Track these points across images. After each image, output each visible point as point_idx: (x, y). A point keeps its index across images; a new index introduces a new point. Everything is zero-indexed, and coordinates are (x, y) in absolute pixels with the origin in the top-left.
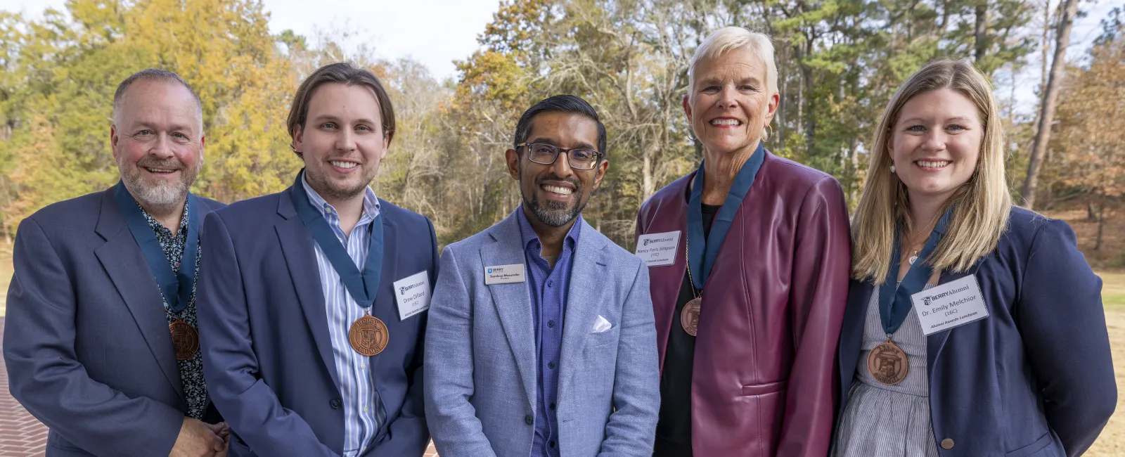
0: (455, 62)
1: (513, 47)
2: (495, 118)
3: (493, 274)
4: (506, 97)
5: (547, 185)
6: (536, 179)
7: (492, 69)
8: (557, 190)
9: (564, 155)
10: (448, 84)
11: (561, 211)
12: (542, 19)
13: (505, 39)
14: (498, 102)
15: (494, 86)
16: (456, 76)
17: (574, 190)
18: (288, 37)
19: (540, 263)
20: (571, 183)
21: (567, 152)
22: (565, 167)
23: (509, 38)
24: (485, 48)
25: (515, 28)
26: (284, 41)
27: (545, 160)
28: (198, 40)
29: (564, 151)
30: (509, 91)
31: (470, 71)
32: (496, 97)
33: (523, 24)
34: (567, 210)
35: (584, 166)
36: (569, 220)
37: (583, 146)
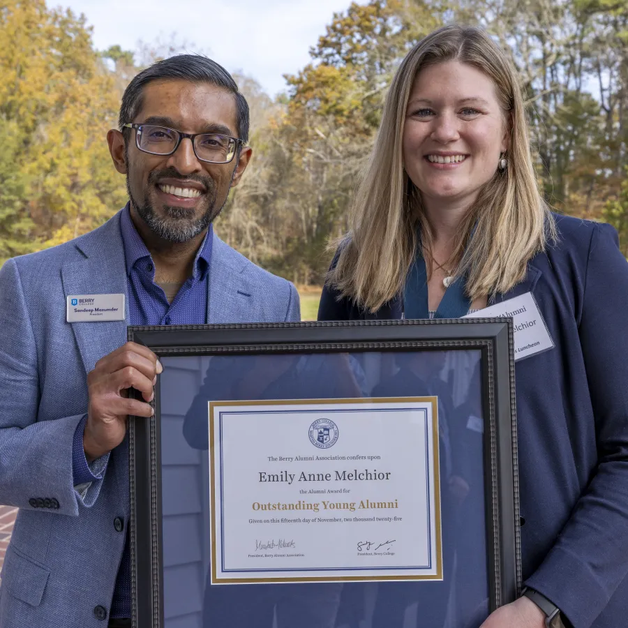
0: (285, 77)
1: (348, 61)
2: (328, 135)
3: (79, 307)
4: (339, 112)
5: (165, 185)
6: (150, 176)
7: (325, 84)
8: (178, 192)
9: (187, 143)
10: (281, 100)
11: (185, 222)
12: (378, 30)
13: (339, 53)
14: (331, 118)
15: (327, 101)
16: (288, 90)
17: (204, 191)
18: (115, 53)
19: (155, 292)
20: (199, 183)
21: (192, 138)
22: (189, 159)
23: (343, 51)
24: (317, 62)
25: (350, 41)
26: (111, 56)
27: (161, 148)
28: (18, 55)
29: (188, 136)
30: (343, 106)
31: (301, 86)
32: (328, 112)
33: (358, 36)
34: (195, 219)
35: (215, 157)
36: (197, 234)
37: (215, 130)
